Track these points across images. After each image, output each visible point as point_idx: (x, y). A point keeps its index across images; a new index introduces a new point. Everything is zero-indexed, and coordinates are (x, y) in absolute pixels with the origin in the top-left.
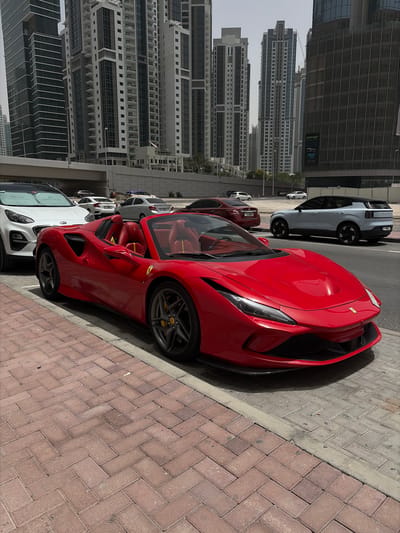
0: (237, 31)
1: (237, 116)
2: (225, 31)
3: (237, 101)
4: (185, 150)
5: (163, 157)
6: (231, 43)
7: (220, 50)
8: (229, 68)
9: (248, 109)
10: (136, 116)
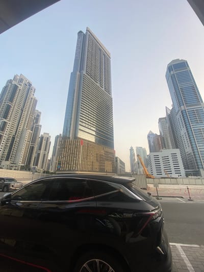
0: (48, 134)
1: (44, 155)
2: (44, 133)
3: (45, 150)
4: (22, 163)
5: (12, 165)
6: (45, 136)
7: (42, 138)
8: (44, 142)
9: (48, 153)
10: (7, 151)
